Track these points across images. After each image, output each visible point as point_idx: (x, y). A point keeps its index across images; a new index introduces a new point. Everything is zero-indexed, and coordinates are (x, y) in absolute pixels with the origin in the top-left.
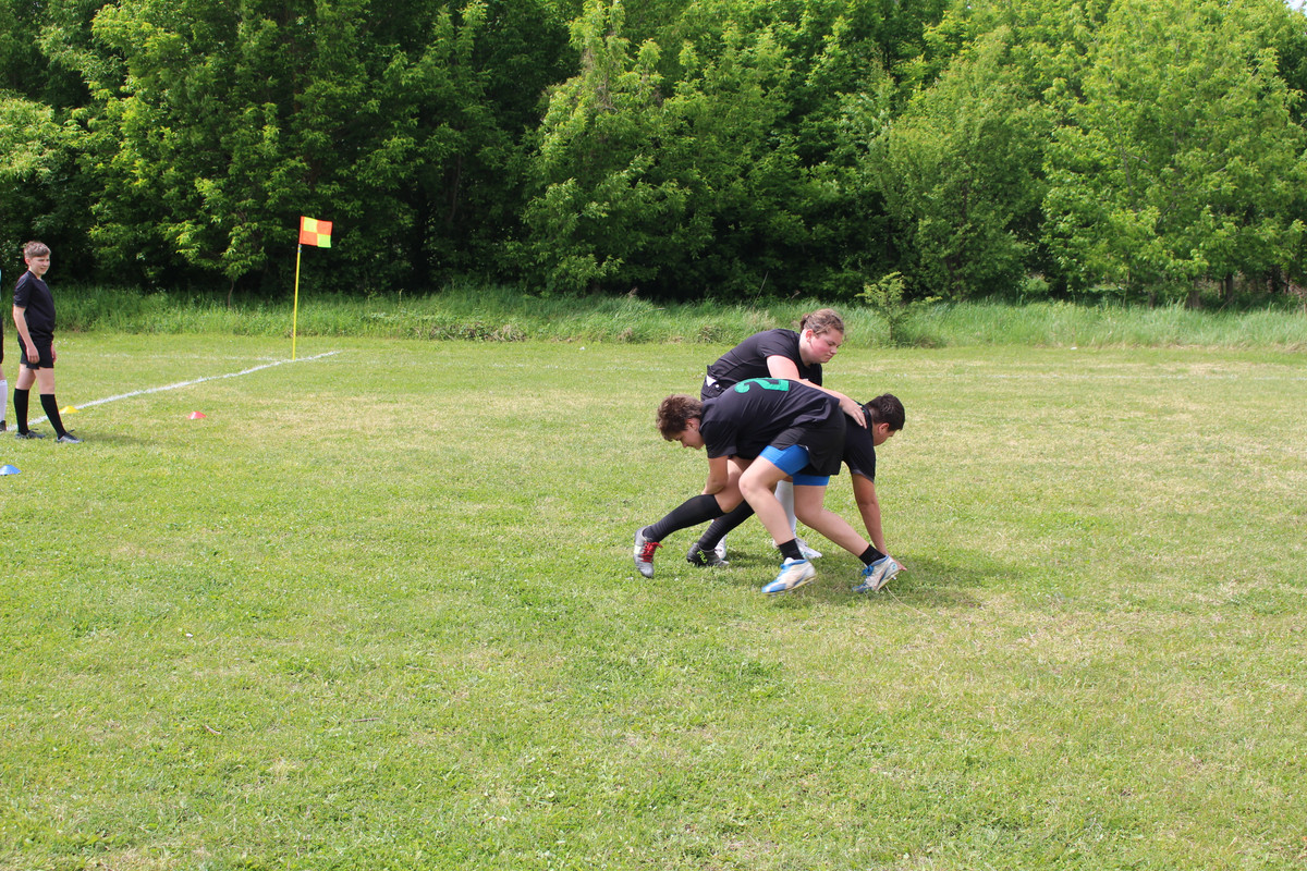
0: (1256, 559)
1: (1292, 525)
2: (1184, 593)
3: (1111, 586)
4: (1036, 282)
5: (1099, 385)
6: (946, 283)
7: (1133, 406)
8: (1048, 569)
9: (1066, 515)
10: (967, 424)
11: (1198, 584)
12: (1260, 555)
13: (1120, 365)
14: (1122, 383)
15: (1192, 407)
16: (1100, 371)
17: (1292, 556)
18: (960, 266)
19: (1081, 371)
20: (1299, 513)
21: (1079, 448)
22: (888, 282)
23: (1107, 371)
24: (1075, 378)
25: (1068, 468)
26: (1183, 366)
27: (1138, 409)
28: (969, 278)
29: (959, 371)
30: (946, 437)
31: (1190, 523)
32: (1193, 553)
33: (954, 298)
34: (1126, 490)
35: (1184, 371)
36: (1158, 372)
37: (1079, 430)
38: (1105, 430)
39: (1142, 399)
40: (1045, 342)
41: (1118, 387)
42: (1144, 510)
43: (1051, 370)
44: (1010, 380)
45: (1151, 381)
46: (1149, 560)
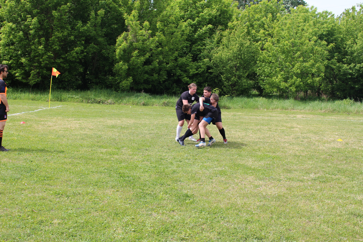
0: (319, 167)
1: (328, 159)
2: (301, 176)
3: (281, 174)
4: (255, 92)
5: (273, 120)
6: (231, 92)
7: (282, 126)
8: (264, 170)
9: (267, 155)
10: (238, 130)
11: (304, 174)
12: (320, 167)
13: (278, 115)
14: (279, 120)
15: (299, 126)
16: (273, 116)
17: (328, 167)
18: (234, 87)
19: (268, 116)
20: (329, 155)
21: (269, 137)
22: (215, 91)
23: (275, 116)
24: (266, 118)
25: (267, 142)
26: (295, 116)
27: (284, 127)
28: (237, 90)
29: (235, 115)
30: (233, 133)
31: (301, 158)
32: (302, 166)
33: (233, 95)
34: (283, 148)
35: (295, 117)
36: (289, 117)
37: (269, 132)
38: (276, 132)
39: (285, 124)
40: (258, 108)
41: (278, 121)
42: (288, 154)
43: (260, 116)
44: (249, 118)
45: (287, 119)
46: (290, 168)
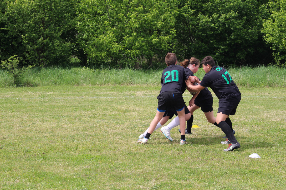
0: (163, 170)
1: (176, 155)
2: (135, 185)
3: (106, 184)
4: (74, 59)
5: (101, 101)
6: (37, 60)
7: (114, 109)
8: (81, 179)
9: (88, 155)
10: (46, 119)
11: (141, 182)
12: (164, 168)
13: (109, 93)
14: (110, 100)
15: (137, 109)
16: (101, 95)
17: (177, 168)
18: (43, 52)
19: (93, 95)
20: (179, 150)
21: (93, 127)
22: (12, 59)
23: (104, 95)
24: (91, 98)
25: (88, 136)
26: (133, 93)
27: (116, 110)
28: (47, 57)
29: (43, 96)
30: (38, 124)
31: (137, 156)
32: (139, 169)
33: (41, 66)
34: (112, 144)
35: (134, 95)
36: (124, 95)
37: (92, 120)
38: (103, 119)
39: (119, 107)
40: (78, 84)
41: (108, 101)
42: (119, 152)
43: (81, 95)
44: (65, 99)
45: (121, 99)
46: (121, 173)
